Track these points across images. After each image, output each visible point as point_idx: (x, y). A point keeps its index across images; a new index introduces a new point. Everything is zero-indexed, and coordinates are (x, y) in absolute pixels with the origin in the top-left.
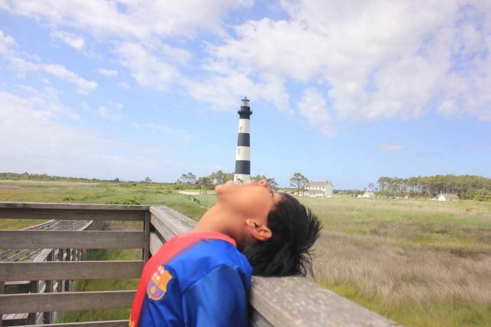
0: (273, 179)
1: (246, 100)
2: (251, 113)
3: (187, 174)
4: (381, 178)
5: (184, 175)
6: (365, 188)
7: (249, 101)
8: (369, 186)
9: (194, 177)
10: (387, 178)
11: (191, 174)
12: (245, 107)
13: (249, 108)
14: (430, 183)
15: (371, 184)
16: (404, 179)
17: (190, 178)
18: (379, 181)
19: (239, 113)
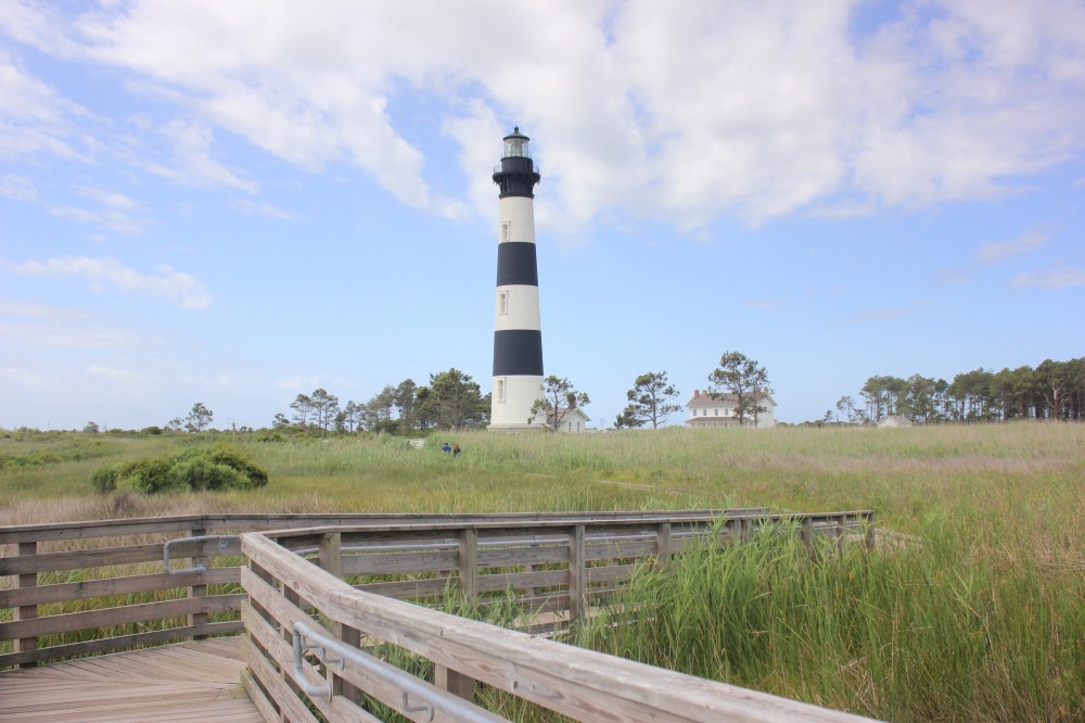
0: (660, 377)
1: (517, 138)
2: (536, 178)
3: (310, 396)
4: (871, 380)
5: (303, 399)
6: (829, 412)
7: (527, 139)
8: (839, 404)
9: (333, 402)
10: (890, 379)
11: (321, 393)
12: (516, 158)
13: (529, 162)
14: (1029, 385)
15: (844, 399)
16: (936, 380)
17: (320, 405)
18: (866, 389)
19: (498, 178)
